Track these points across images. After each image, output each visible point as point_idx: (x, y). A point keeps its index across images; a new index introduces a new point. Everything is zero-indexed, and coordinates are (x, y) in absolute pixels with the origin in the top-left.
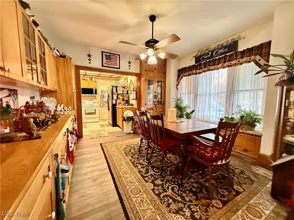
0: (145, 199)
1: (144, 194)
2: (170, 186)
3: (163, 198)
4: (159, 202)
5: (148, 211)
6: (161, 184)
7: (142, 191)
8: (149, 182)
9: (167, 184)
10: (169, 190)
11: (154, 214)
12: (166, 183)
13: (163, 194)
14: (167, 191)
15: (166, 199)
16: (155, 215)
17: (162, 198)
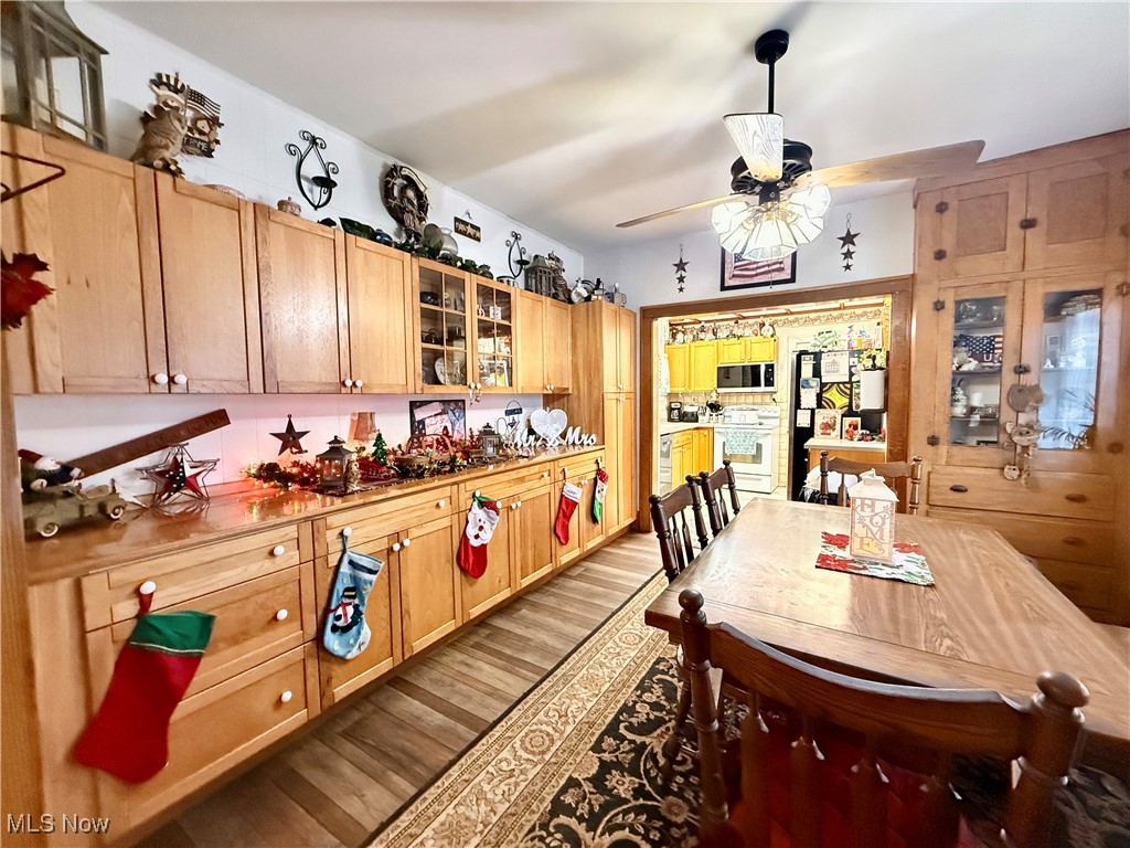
0: (522, 777)
1: (539, 767)
2: (633, 831)
3: (555, 827)
4: (533, 823)
5: (483, 805)
6: (618, 796)
7: (547, 757)
8: (600, 758)
9: (632, 815)
10: (603, 834)
11: (480, 827)
12: (638, 810)
13: (573, 823)
14: (595, 832)
15: (556, 839)
16: (477, 830)
17: (552, 824)
